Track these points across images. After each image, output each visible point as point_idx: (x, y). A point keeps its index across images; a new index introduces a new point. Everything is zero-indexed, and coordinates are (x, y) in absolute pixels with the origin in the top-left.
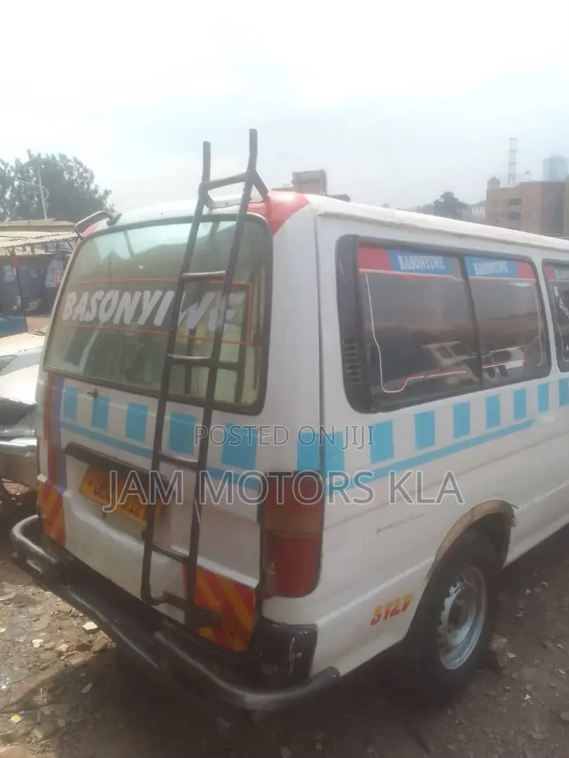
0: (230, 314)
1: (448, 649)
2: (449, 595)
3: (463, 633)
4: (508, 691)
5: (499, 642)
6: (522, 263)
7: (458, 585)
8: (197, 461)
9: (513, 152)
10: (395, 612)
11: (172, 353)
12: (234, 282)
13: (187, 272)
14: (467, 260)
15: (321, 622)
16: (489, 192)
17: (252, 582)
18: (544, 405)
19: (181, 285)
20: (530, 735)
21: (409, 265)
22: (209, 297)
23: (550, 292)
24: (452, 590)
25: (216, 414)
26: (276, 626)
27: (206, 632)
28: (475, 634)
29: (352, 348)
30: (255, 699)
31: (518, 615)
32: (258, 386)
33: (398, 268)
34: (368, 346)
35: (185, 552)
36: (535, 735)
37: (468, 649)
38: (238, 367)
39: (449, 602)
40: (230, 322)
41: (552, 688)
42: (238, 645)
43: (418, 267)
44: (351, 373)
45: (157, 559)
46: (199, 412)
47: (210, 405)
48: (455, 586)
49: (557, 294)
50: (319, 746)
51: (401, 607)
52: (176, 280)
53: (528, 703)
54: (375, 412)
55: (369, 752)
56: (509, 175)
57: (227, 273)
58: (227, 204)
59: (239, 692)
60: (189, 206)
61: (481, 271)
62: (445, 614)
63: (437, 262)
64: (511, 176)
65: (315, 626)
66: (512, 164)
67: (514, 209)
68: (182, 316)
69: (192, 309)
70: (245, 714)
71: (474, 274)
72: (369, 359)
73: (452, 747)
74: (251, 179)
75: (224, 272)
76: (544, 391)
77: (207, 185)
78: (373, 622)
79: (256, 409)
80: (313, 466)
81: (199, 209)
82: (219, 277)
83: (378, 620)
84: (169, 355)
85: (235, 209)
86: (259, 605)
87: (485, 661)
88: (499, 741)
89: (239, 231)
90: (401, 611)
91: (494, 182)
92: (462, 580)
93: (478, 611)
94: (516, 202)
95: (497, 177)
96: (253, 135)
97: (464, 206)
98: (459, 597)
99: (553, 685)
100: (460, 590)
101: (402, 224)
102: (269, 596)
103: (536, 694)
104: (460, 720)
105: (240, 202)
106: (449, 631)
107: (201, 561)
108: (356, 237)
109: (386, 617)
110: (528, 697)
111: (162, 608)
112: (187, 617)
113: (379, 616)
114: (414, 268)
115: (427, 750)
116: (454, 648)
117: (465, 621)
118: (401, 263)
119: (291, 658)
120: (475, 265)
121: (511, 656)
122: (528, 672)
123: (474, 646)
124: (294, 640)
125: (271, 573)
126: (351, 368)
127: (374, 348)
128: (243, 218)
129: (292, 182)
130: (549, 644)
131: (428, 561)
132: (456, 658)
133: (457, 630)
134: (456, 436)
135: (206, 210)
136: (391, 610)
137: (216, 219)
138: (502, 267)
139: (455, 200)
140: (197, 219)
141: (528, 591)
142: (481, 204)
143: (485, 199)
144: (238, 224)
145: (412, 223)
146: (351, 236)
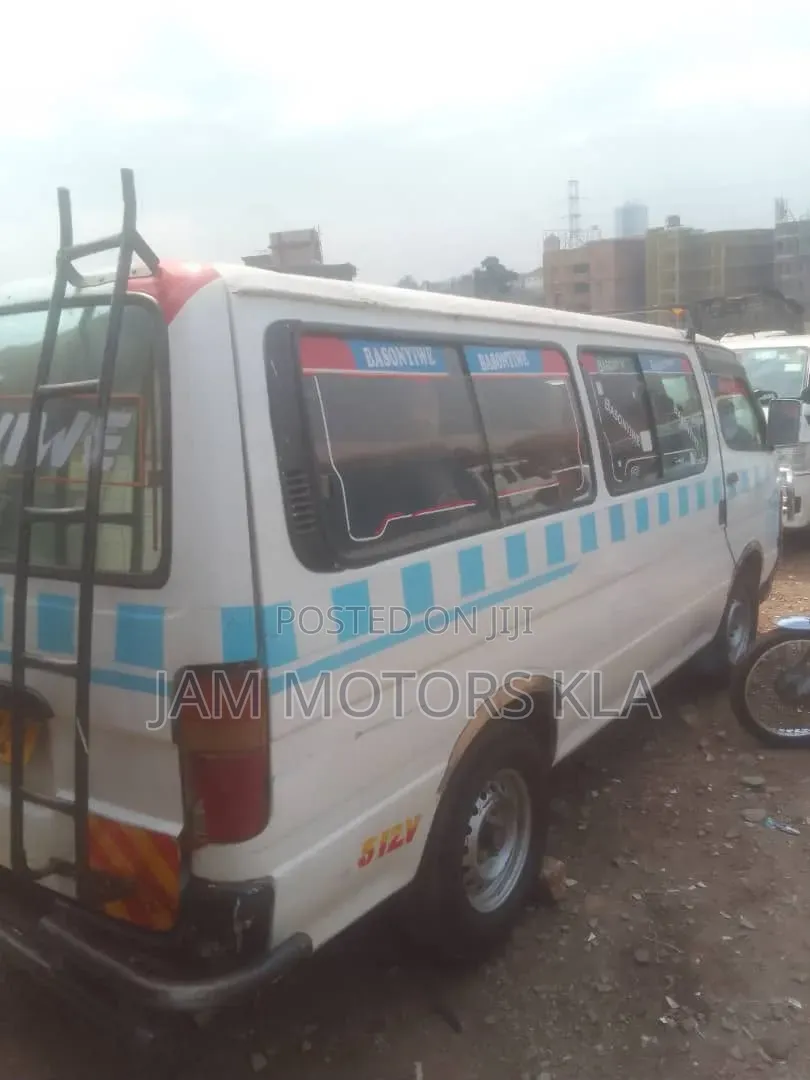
0: (112, 443)
1: (482, 884)
2: (475, 812)
3: (501, 862)
4: (567, 932)
5: (553, 866)
6: (548, 352)
7: (488, 796)
8: (75, 662)
9: (574, 199)
10: (395, 845)
11: (32, 504)
12: (114, 395)
13: (45, 383)
14: (468, 351)
15: (280, 872)
16: (546, 256)
17: (173, 828)
18: (589, 542)
19: (39, 402)
20: (596, 989)
21: (380, 361)
22: (83, 417)
23: (589, 391)
24: (480, 803)
25: (99, 591)
26: (214, 886)
27: (115, 909)
28: (519, 859)
29: (299, 481)
30: (185, 994)
31: (581, 828)
32: (159, 545)
33: (364, 365)
34: (325, 477)
35: (68, 795)
36: (601, 988)
37: (509, 881)
38: (133, 520)
39: (476, 822)
40: (112, 453)
41: (625, 920)
42: (163, 921)
43: (395, 364)
44: (300, 518)
45: (30, 810)
46: (73, 589)
47: (89, 577)
48: (484, 798)
49: (601, 392)
50: (307, 1046)
51: (403, 835)
52: (30, 396)
53: (592, 945)
54: (340, 570)
55: (377, 1042)
56: (571, 232)
57: (102, 383)
58: (102, 281)
59: (160, 986)
60: (43, 285)
61: (489, 364)
62: (472, 839)
63: (424, 355)
64: (575, 232)
65: (269, 879)
66: (575, 216)
67: (581, 278)
68: (42, 450)
69: (58, 437)
70: (183, 1018)
71: (479, 369)
72: (325, 493)
73: (490, 1020)
74: (130, 242)
75: (96, 381)
76: (588, 523)
77: (68, 253)
78: (362, 863)
79: (159, 578)
80: (249, 653)
81: (59, 288)
82: (91, 389)
83: (370, 857)
84: (28, 509)
85: (108, 288)
86: (187, 860)
87: (534, 894)
88: (554, 1003)
89: (115, 319)
90: (405, 841)
91: (551, 241)
92: (493, 788)
93: (520, 827)
94: (582, 268)
95: (556, 234)
96: (127, 177)
97: (513, 276)
98: (492, 812)
99: (625, 915)
100: (491, 802)
101: (366, 303)
102: (199, 846)
103: (602, 931)
104: (501, 980)
105: (115, 279)
106: (480, 861)
107: (95, 806)
108: (296, 324)
109: (381, 853)
110: (592, 936)
111: (52, 882)
112: (79, 890)
113: (371, 853)
114: (388, 364)
115: (457, 1028)
116: (490, 882)
117: (501, 845)
118: (368, 357)
119: (237, 929)
120: (480, 356)
121: (571, 882)
122: (594, 902)
123: (518, 877)
124: (238, 903)
125: (200, 811)
126: (297, 509)
127: (333, 480)
128: (121, 299)
129: (270, 247)
130: (620, 860)
131: (437, 770)
132: (493, 896)
133: (494, 858)
134: (465, 592)
135: (70, 290)
136: (389, 842)
137: (89, 303)
138: (519, 360)
139: (502, 267)
140: (57, 304)
141: (595, 794)
142: (535, 273)
143: (542, 266)
144: (112, 310)
145: (381, 301)
146: (287, 321)
